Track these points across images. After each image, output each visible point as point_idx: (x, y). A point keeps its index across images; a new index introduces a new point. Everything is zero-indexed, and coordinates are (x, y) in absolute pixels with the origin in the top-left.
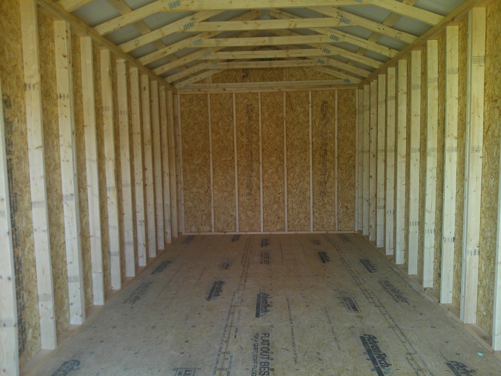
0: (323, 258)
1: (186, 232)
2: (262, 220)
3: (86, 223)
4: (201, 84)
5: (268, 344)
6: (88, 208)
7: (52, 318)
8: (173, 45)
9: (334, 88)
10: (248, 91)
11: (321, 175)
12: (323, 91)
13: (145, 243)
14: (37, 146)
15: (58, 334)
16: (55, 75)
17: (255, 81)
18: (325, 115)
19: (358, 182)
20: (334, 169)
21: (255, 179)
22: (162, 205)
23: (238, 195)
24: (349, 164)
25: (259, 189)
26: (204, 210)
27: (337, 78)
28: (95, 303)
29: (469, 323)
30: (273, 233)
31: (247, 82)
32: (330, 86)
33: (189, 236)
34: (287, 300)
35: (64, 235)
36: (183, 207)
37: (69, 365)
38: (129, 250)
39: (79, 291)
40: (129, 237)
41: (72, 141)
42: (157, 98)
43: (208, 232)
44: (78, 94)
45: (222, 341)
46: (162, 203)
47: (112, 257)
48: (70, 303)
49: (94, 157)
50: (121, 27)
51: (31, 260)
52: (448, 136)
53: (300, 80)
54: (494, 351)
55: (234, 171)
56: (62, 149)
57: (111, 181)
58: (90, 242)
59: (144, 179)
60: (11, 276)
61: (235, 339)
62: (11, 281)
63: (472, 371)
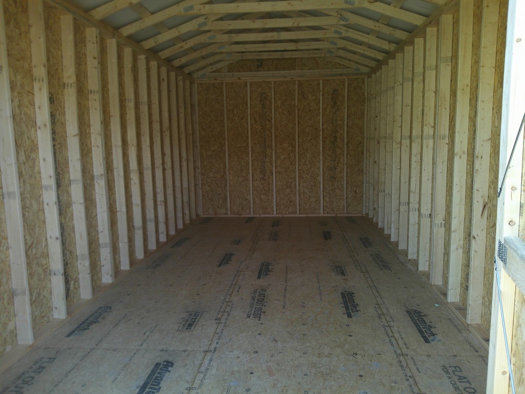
0: (327, 236)
1: (204, 214)
2: (275, 203)
3: (113, 200)
4: (217, 74)
5: (264, 297)
6: (115, 187)
7: (89, 274)
8: (190, 40)
9: (344, 77)
10: (261, 80)
11: (331, 161)
12: (333, 80)
13: (165, 221)
14: (74, 134)
15: (93, 288)
16: (87, 75)
17: (269, 70)
18: (335, 103)
19: (366, 167)
20: (343, 155)
21: (269, 164)
22: (180, 188)
23: (252, 180)
24: (358, 150)
25: (272, 174)
26: (220, 194)
27: (348, 67)
28: (122, 268)
29: (436, 284)
30: (285, 216)
31: (261, 71)
32: (341, 75)
33: (207, 218)
34: (286, 267)
35: (96, 209)
36: (201, 191)
37: (103, 309)
38: (151, 226)
39: (109, 255)
40: (150, 215)
41: (101, 130)
42: (175, 88)
43: (224, 214)
44: (105, 89)
45: (227, 294)
46: (180, 186)
47: (136, 231)
48: (102, 265)
49: (120, 143)
50: (142, 29)
51: (71, 227)
52: (426, 125)
53: (312, 69)
54: (448, 303)
55: (248, 157)
56: (93, 136)
57: (133, 165)
58: (117, 216)
59: (163, 163)
60: (58, 237)
61: (237, 293)
62: (58, 240)
63: (424, 316)
